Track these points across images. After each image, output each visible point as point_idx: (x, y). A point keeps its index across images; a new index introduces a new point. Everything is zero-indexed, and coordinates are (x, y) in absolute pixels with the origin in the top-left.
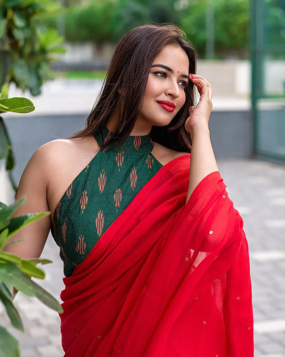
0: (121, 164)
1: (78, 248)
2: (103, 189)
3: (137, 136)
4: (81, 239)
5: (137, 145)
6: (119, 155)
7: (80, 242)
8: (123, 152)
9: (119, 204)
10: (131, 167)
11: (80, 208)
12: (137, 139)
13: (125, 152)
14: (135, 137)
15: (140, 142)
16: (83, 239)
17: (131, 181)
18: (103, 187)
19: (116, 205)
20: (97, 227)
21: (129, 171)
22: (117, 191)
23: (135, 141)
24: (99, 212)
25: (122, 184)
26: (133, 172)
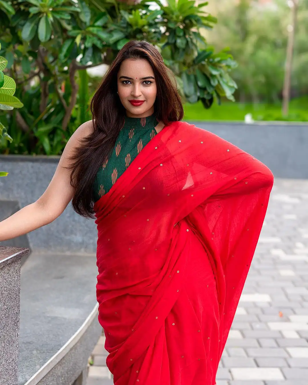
0: (132, 137)
1: (100, 193)
2: (118, 154)
3: (142, 118)
4: (102, 187)
5: (143, 124)
6: (131, 131)
7: (101, 189)
8: (134, 130)
9: (128, 165)
10: (139, 139)
11: (102, 167)
12: (143, 120)
13: (135, 130)
15: (145, 121)
16: (103, 187)
17: (138, 149)
18: (119, 153)
19: (126, 165)
20: (112, 179)
21: (137, 142)
22: (127, 156)
23: (141, 121)
24: (114, 169)
25: (131, 151)
26: (140, 143)
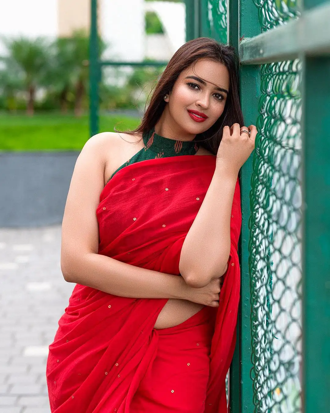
3: (178, 141)
5: (178, 149)
6: (158, 155)
8: (163, 154)
12: (178, 143)
14: (176, 141)
15: (181, 146)
23: (175, 145)
